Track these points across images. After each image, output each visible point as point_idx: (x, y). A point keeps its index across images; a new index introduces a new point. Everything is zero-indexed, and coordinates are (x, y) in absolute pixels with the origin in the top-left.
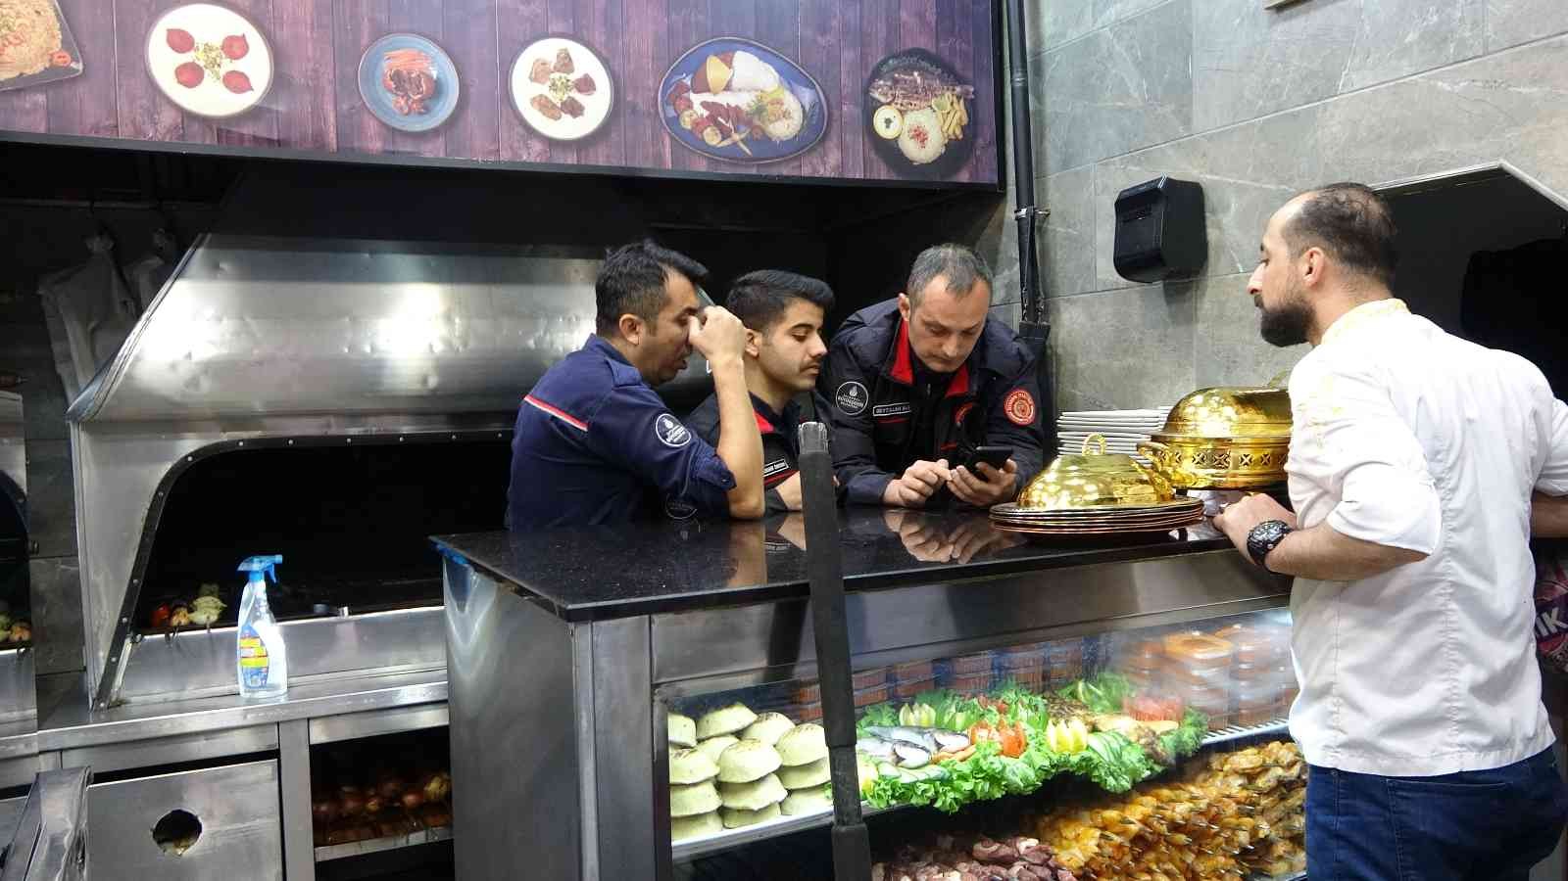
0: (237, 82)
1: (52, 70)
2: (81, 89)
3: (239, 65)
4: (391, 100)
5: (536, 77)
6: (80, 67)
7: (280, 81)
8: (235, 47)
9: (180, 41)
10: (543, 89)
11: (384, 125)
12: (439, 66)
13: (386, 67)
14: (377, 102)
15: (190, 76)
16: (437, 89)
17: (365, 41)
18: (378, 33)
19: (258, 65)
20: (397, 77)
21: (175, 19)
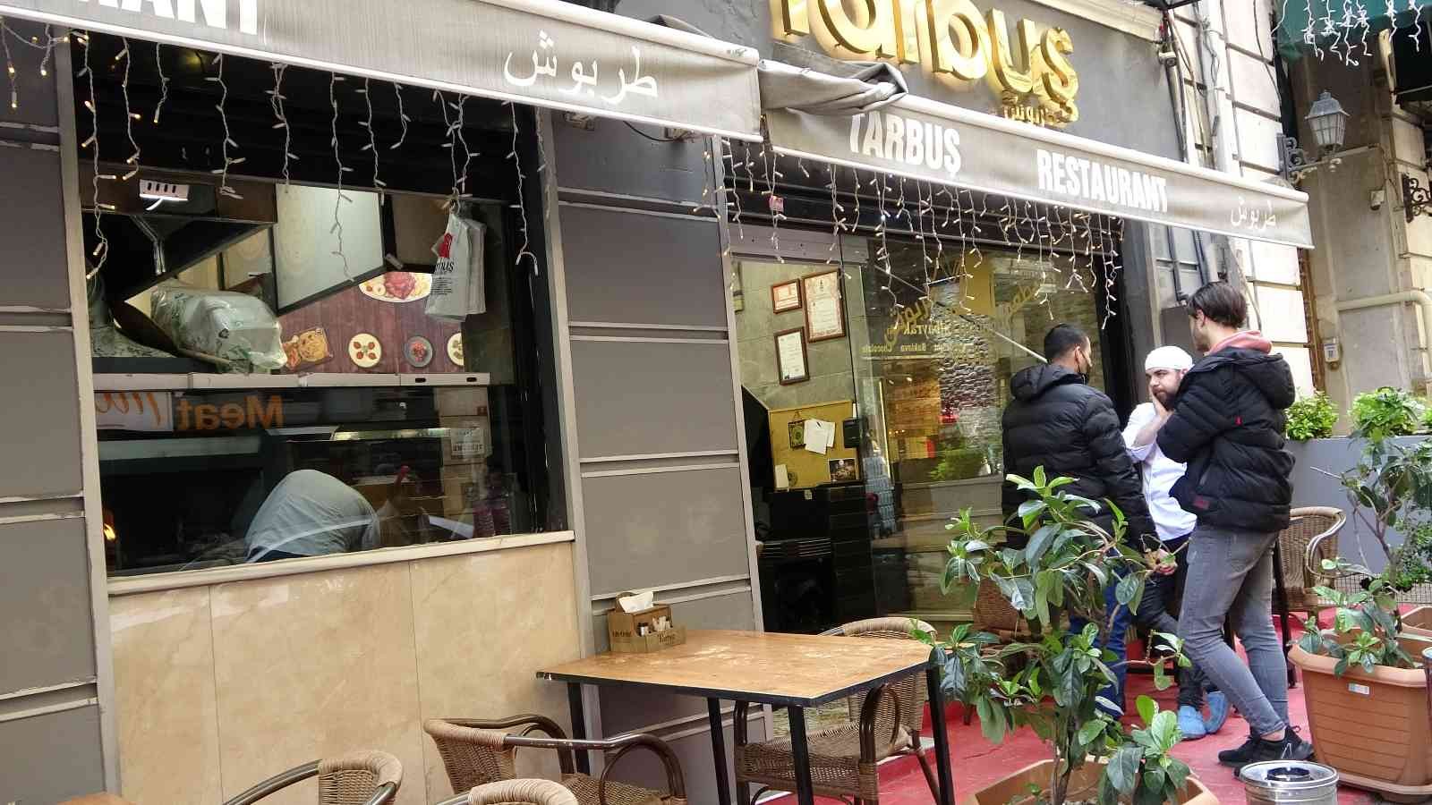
0: (372, 356)
1: (326, 357)
2: (333, 362)
3: (372, 351)
4: (413, 357)
5: (454, 347)
6: (332, 356)
7: (384, 355)
8: (371, 346)
9: (357, 345)
10: (457, 350)
11: (412, 366)
12: (427, 346)
13: (412, 347)
14: (410, 358)
15: (360, 356)
16: (426, 353)
17: (406, 338)
18: (410, 337)
19: (377, 351)
20: (415, 350)
21: (355, 339)
